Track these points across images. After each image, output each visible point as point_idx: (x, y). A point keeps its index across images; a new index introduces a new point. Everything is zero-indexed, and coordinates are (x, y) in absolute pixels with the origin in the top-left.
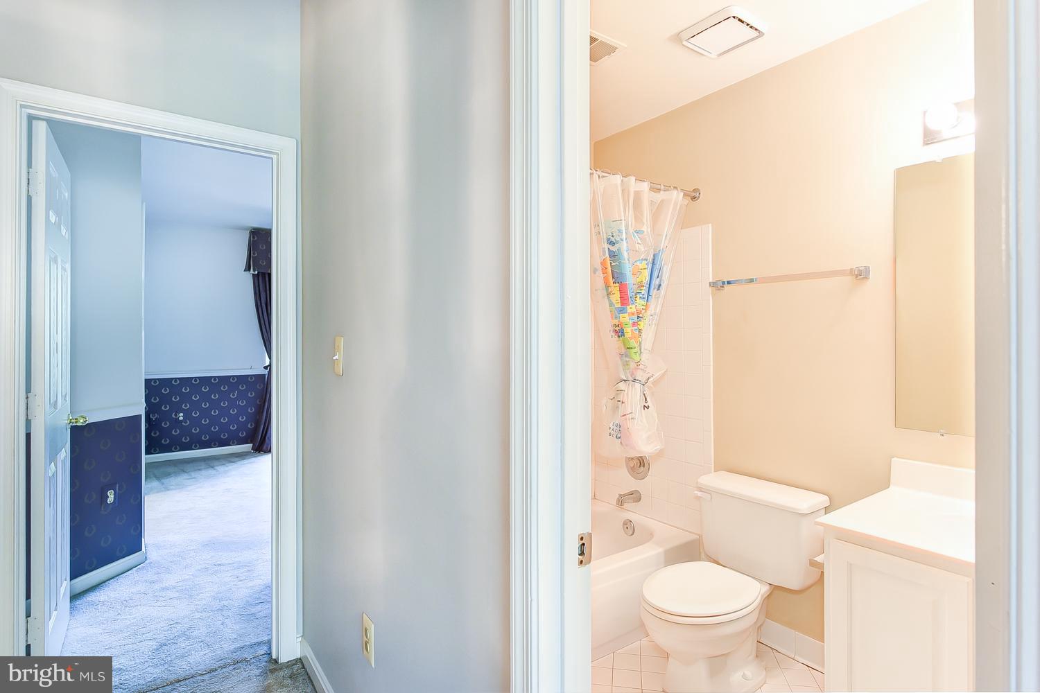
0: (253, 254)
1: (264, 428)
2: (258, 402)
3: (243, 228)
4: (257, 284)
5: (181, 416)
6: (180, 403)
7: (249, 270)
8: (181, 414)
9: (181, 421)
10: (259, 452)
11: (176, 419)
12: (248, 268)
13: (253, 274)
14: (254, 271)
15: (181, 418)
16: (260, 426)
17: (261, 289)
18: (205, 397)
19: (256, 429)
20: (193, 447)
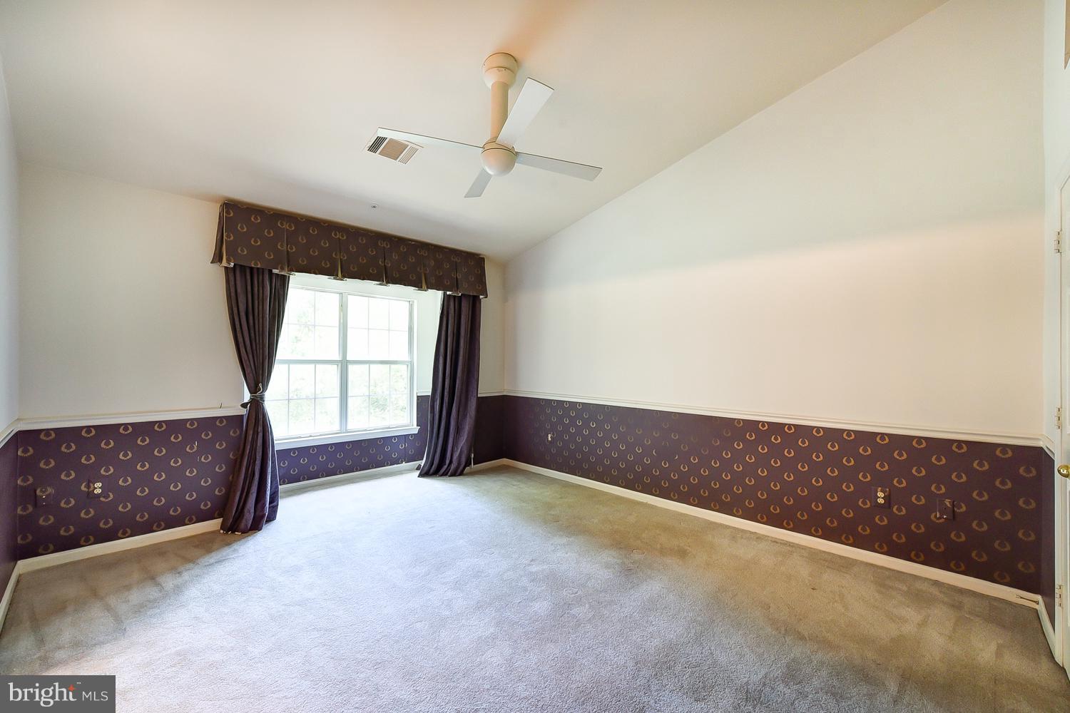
0: (228, 236)
1: (241, 494)
2: (231, 456)
3: (210, 199)
4: (232, 283)
5: (98, 488)
6: (96, 466)
7: (220, 260)
8: (99, 485)
9: (98, 496)
10: (233, 532)
11: (88, 493)
12: (217, 258)
13: (226, 268)
14: (228, 261)
15: (98, 491)
16: (235, 493)
17: (239, 290)
18: (144, 454)
19: (227, 498)
20: (120, 535)
